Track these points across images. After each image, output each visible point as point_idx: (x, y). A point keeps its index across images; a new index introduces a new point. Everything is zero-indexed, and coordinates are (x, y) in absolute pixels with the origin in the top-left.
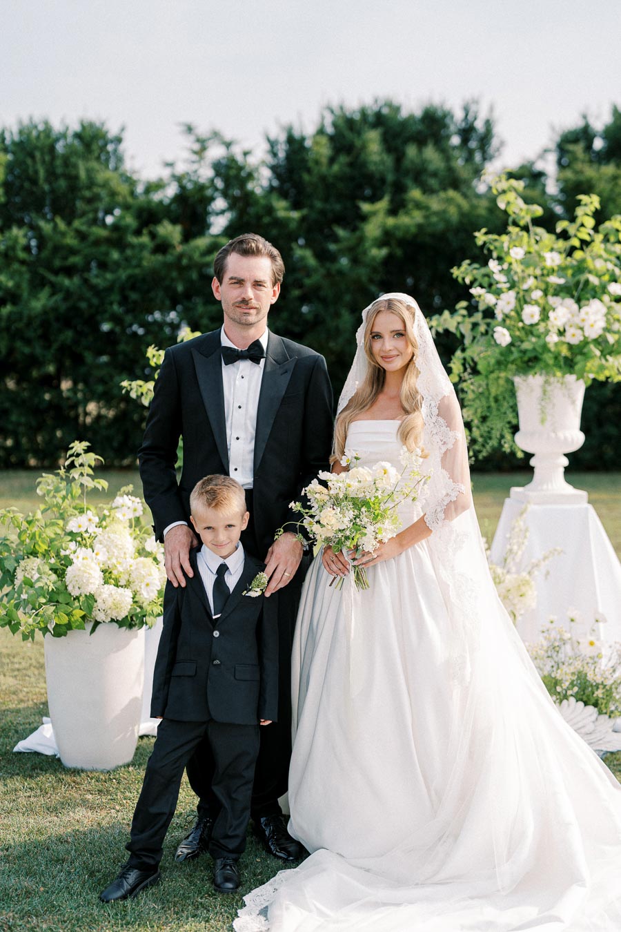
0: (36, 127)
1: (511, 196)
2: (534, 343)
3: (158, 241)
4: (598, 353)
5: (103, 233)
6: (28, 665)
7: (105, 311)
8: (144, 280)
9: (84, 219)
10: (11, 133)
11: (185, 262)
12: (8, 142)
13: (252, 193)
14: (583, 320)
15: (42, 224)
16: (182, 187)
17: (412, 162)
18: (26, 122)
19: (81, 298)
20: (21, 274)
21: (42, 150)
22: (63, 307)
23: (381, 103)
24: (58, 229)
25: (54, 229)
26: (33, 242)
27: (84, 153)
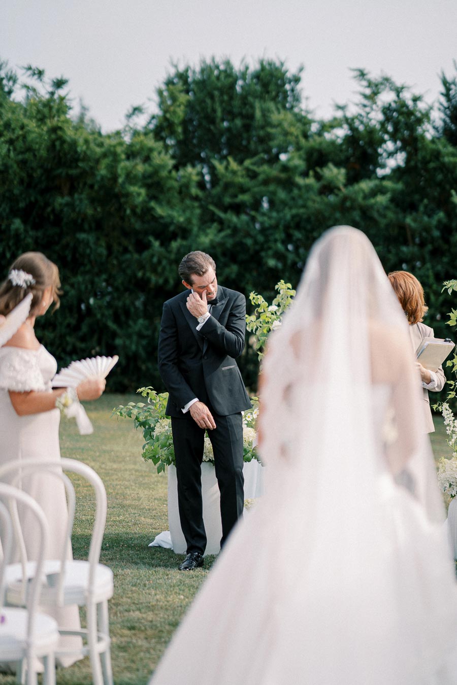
0: (217, 67)
3: (323, 182)
5: (274, 172)
7: (270, 248)
8: (308, 220)
9: (255, 159)
10: (194, 72)
11: (348, 204)
12: (190, 80)
13: (423, 137)
15: (216, 163)
16: (353, 129)
18: (209, 61)
19: (248, 235)
20: (192, 209)
21: (222, 91)
22: (230, 243)
24: (230, 168)
25: (226, 168)
26: (207, 178)
27: (262, 93)
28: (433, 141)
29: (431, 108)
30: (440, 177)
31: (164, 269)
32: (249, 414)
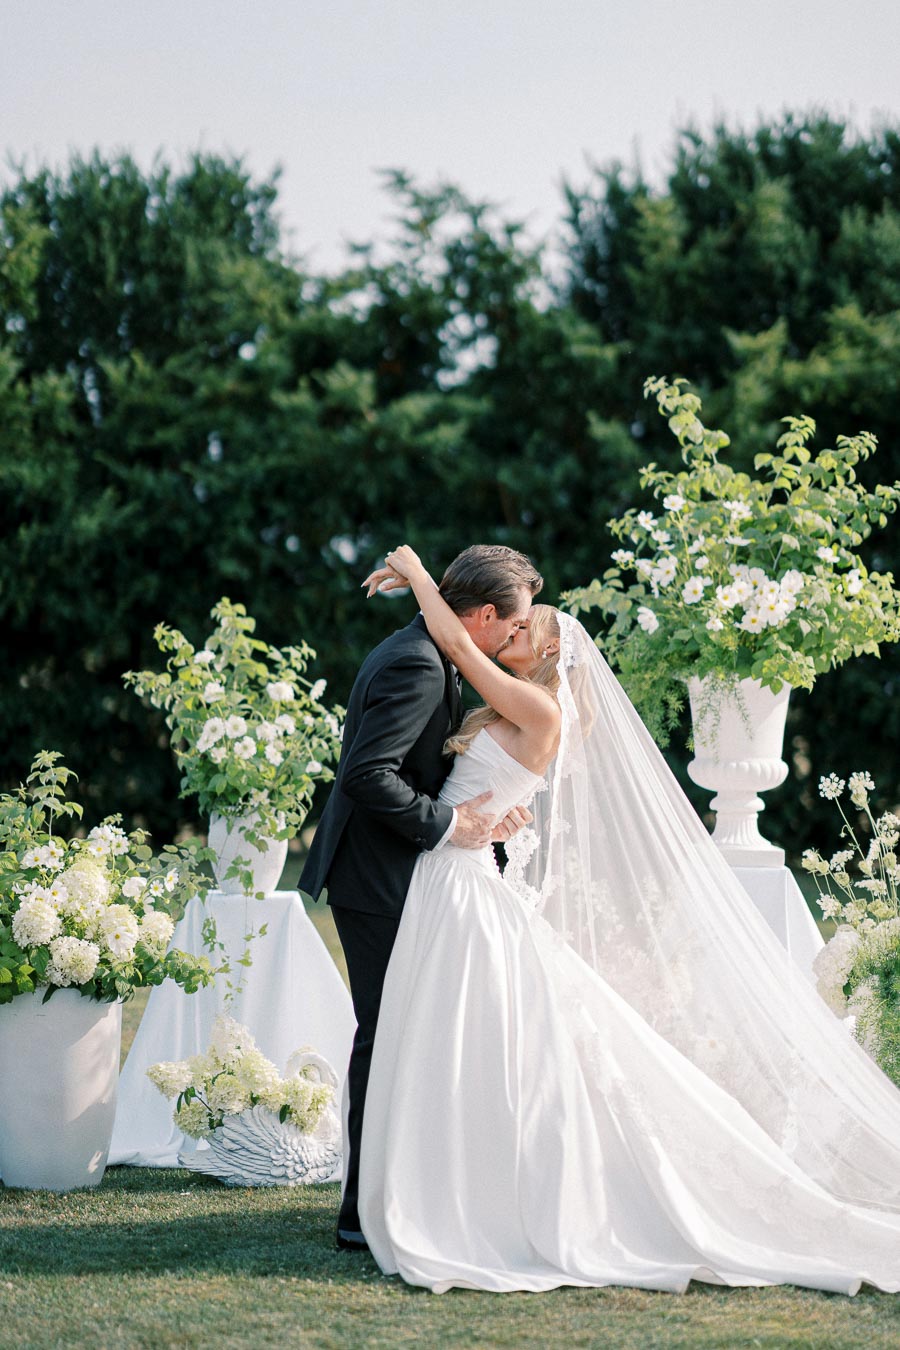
0: (105, 170)
1: (687, 417)
2: (693, 632)
3: (331, 402)
4: (783, 647)
5: (229, 384)
7: (223, 538)
8: (301, 478)
9: (189, 356)
10: (57, 181)
11: (382, 444)
12: (50, 198)
13: (527, 307)
15: (109, 367)
16: (387, 294)
17: (854, 244)
18: (87, 159)
19: (177, 511)
20: (59, 459)
22: (142, 528)
23: (798, 121)
24: (136, 375)
25: (130, 375)
26: (92, 397)
27: (198, 223)
28: (549, 315)
29: (542, 247)
30: (564, 386)
32: (156, 883)
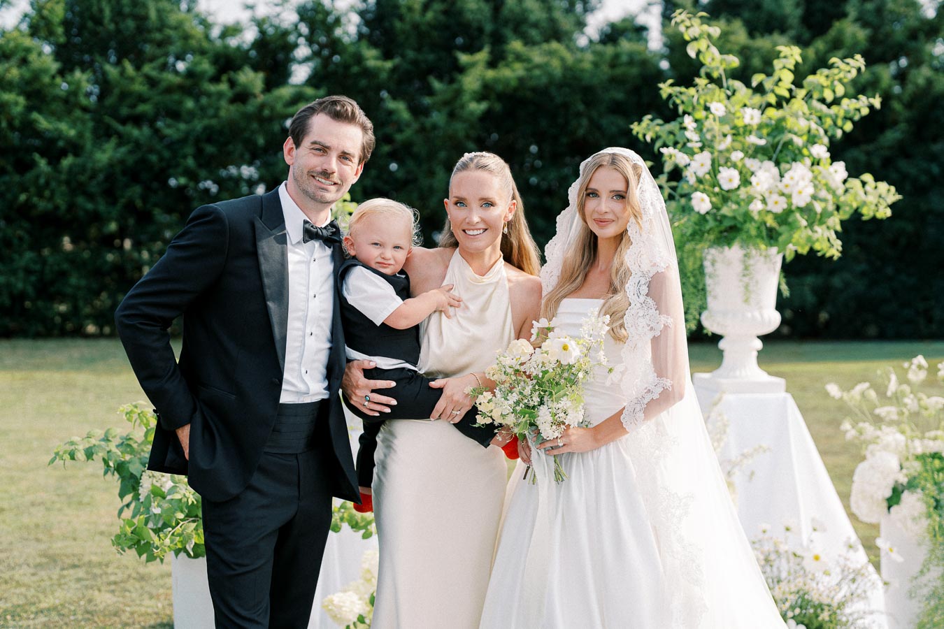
1: (703, 44)
2: (734, 211)
3: (238, 89)
4: (804, 223)
5: (176, 80)
6: (125, 576)
7: (177, 165)
8: (221, 132)
9: (155, 64)
11: (266, 112)
13: (339, 40)
14: (787, 186)
16: (262, 32)
17: (511, 11)
19: (151, 150)
20: (83, 122)
22: (131, 160)
24: (126, 74)
25: (122, 73)
28: (351, 46)
30: (363, 83)
31: (53, 193)
